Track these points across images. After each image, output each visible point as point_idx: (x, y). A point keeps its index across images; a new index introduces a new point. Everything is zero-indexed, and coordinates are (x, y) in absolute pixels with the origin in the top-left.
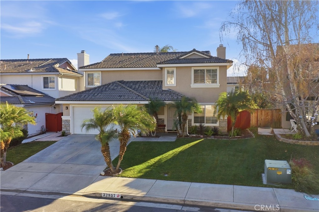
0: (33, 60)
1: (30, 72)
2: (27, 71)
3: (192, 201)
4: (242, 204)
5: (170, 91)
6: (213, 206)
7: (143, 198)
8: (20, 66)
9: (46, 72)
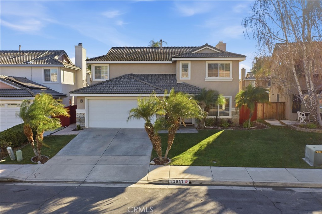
0: (27, 52)
1: (30, 64)
2: (26, 63)
3: (261, 183)
4: (309, 183)
5: (186, 84)
6: (282, 186)
7: (212, 182)
8: (15, 57)
9: (48, 64)
